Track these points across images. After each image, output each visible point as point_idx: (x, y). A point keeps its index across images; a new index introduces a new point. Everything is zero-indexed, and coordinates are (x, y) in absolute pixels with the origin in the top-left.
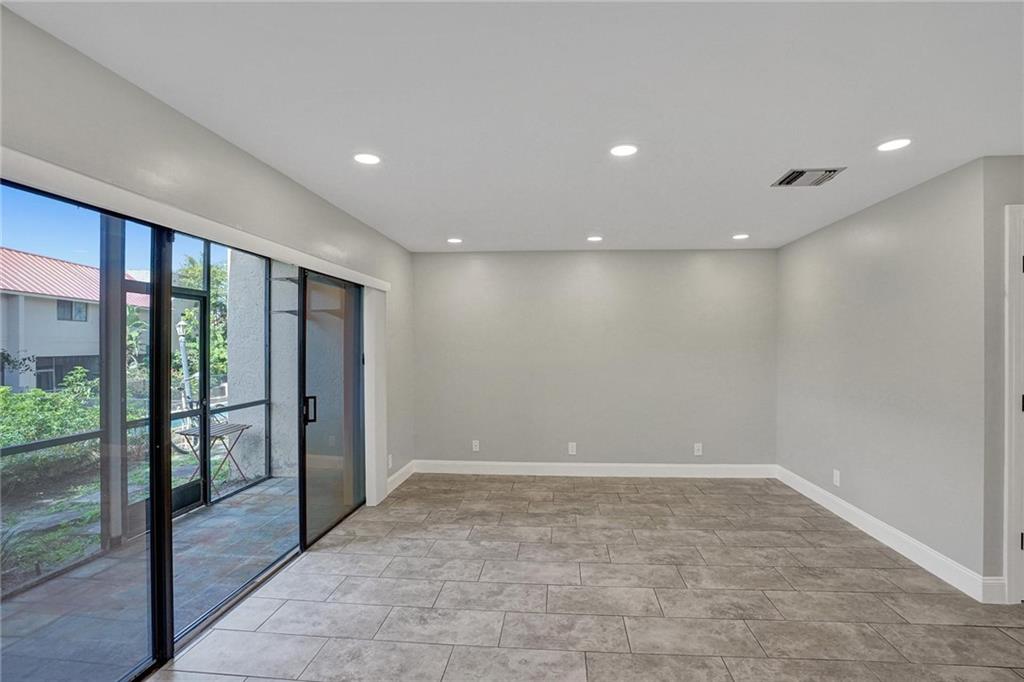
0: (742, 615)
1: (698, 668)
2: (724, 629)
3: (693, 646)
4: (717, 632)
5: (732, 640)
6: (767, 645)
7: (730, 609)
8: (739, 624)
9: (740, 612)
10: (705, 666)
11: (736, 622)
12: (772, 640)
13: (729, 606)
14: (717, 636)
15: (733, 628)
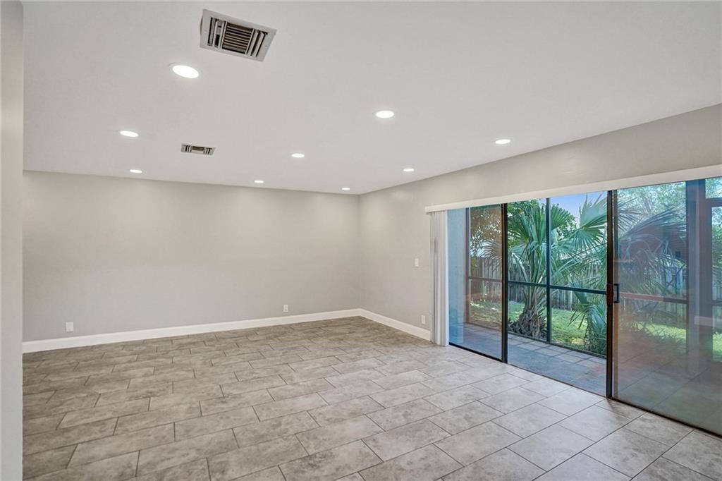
0: (310, 459)
1: (331, 419)
2: (322, 444)
3: (337, 427)
4: (325, 440)
5: (316, 438)
6: (294, 441)
7: (320, 462)
8: (312, 451)
9: (312, 462)
10: (328, 420)
11: (315, 451)
12: (292, 445)
13: (320, 464)
14: (325, 438)
15: (315, 446)
